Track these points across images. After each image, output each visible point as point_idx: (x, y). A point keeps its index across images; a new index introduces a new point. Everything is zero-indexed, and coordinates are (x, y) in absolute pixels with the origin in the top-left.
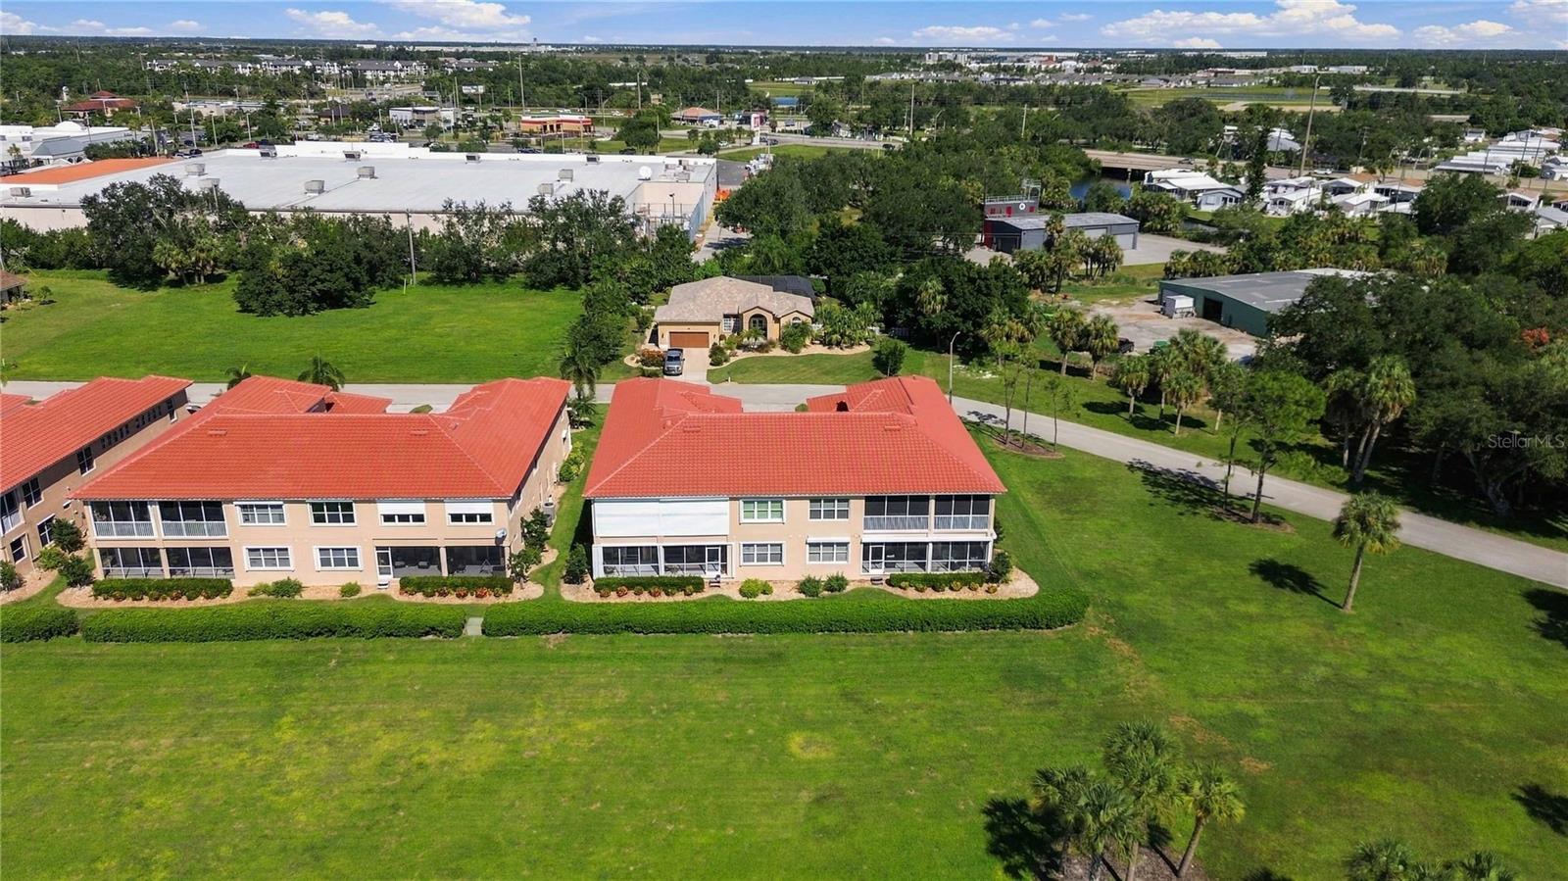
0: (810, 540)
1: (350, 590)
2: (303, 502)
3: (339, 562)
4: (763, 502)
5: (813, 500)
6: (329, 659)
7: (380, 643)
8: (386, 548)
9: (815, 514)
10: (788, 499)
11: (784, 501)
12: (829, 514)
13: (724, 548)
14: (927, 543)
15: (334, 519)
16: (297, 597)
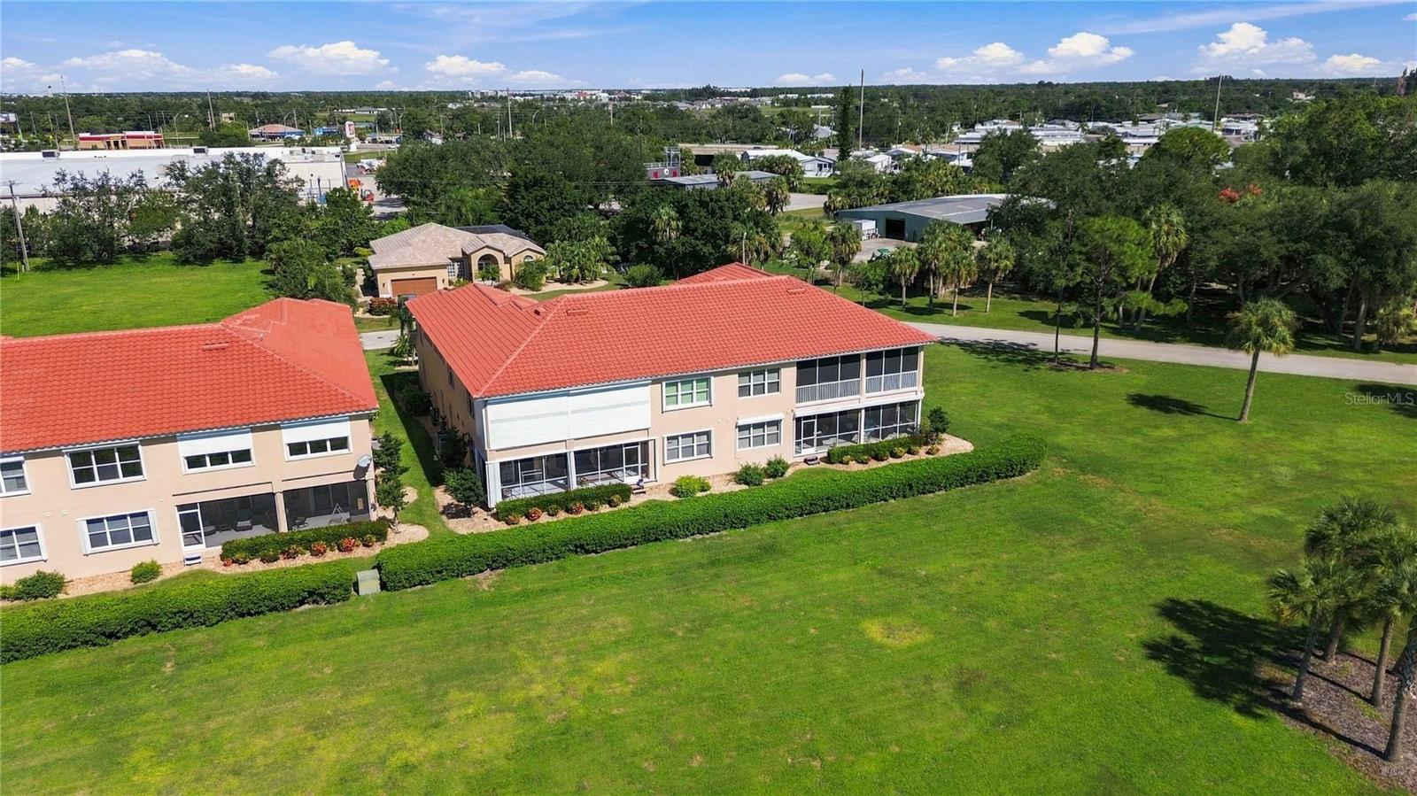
0: (741, 423)
1: (144, 573)
2: (58, 453)
3: (120, 537)
4: (687, 381)
5: (743, 374)
6: (161, 662)
7: (235, 626)
8: (193, 506)
9: (744, 391)
10: (716, 374)
11: (712, 378)
12: (760, 389)
13: (645, 444)
14: (859, 411)
15: (107, 474)
16: (61, 596)
